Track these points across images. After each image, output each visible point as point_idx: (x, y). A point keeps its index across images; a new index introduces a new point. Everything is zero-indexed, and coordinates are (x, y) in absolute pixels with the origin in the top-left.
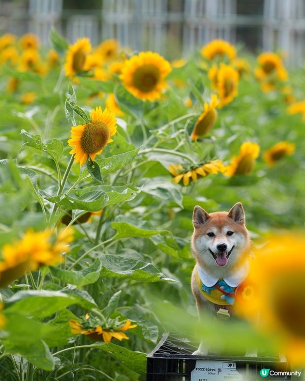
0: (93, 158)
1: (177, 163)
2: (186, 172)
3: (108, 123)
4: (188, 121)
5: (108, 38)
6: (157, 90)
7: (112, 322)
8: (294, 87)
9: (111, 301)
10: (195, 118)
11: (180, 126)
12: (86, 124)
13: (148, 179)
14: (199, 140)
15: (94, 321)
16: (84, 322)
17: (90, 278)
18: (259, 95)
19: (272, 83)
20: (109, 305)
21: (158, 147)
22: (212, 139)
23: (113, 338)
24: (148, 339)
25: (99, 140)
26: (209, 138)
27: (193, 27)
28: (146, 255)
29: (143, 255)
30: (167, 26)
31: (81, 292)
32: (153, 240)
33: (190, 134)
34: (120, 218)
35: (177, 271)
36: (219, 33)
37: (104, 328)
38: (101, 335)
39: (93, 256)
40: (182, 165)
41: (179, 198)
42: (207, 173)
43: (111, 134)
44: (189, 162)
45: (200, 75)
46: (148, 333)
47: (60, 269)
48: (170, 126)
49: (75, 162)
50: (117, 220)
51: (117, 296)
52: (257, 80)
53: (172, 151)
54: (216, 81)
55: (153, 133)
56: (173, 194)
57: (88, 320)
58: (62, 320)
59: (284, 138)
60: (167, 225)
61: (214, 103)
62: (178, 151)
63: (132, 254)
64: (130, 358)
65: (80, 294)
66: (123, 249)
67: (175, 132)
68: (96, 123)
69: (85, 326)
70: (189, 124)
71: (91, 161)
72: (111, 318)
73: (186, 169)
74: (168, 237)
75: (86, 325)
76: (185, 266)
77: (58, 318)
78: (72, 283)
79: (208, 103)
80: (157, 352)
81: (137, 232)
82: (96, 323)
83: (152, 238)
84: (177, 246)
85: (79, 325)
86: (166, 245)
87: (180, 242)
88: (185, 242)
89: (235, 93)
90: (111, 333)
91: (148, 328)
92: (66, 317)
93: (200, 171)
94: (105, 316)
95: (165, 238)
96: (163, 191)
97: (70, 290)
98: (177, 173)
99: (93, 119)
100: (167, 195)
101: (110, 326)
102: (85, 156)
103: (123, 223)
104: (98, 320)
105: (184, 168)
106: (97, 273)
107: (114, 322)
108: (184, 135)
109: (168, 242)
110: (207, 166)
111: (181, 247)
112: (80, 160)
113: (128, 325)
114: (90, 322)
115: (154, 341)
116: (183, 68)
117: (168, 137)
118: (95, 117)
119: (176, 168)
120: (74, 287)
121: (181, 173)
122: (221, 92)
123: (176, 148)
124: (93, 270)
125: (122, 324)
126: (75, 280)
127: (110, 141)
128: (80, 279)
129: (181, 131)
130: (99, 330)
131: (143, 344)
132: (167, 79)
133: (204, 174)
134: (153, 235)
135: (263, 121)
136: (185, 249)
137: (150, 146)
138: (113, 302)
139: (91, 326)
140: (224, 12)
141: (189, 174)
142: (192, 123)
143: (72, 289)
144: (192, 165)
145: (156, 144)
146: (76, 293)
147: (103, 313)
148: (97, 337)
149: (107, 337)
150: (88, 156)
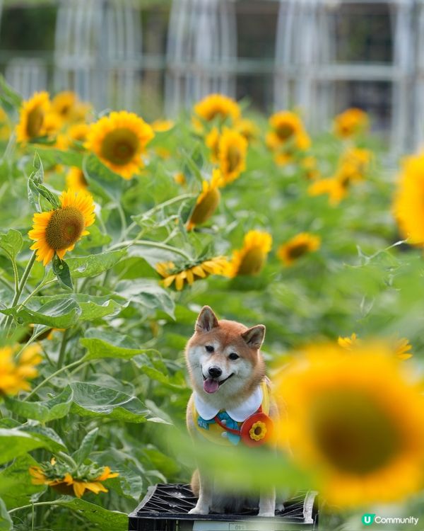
0: (62, 255)
1: (168, 261)
2: (180, 272)
3: (82, 210)
4: (184, 204)
5: (63, 89)
6: (135, 163)
7: (86, 469)
8: (318, 158)
9: (84, 441)
10: (192, 201)
11: (171, 211)
12: (54, 210)
13: (129, 282)
14: (196, 230)
15: (61, 467)
16: (50, 469)
17: (57, 411)
18: (272, 169)
19: (289, 153)
20: (81, 447)
21: (142, 239)
22: (213, 230)
23: (87, 490)
24: (128, 494)
25: (70, 232)
26: (209, 227)
27: (178, 75)
28: (126, 382)
29: (121, 382)
30: (142, 74)
31: (45, 430)
32: (135, 362)
33: (185, 222)
34: (91, 332)
35: (166, 405)
36: (214, 84)
37: (75, 477)
38: (72, 486)
39: (55, 383)
40: (174, 262)
41: (170, 307)
42: (207, 273)
43: (86, 224)
44: (184, 259)
45: (198, 143)
46: (127, 486)
47: (19, 400)
48: (158, 211)
49: (37, 259)
50: (88, 336)
51: (93, 435)
52: (270, 149)
53: (161, 244)
54: (216, 150)
55: (136, 220)
56: (162, 301)
57: (54, 466)
58: (21, 468)
59: (306, 228)
60: (152, 343)
61: (216, 181)
62: (168, 244)
63: (107, 381)
64: (106, 519)
65: (43, 431)
66: (94, 375)
67: (165, 218)
68: (66, 209)
69: (50, 475)
70: (184, 208)
71: (59, 259)
72: (85, 464)
73: (179, 268)
74: (155, 359)
75: (52, 473)
76: (174, 398)
77: (16, 465)
78: (33, 418)
79: (208, 181)
80: (142, 510)
81: (114, 351)
82: (65, 471)
83: (136, 359)
84: (167, 371)
85: (41, 472)
86: (153, 368)
87: (171, 366)
88: (178, 367)
89: (242, 167)
90: (84, 484)
91: (128, 479)
92: (26, 465)
93: (198, 270)
94: (76, 462)
95: (151, 360)
96: (149, 296)
97: (30, 426)
98: (167, 273)
99: (63, 205)
100: (154, 303)
101: (83, 474)
102: (50, 252)
103: (96, 340)
104: (67, 466)
105: (176, 266)
106: (67, 405)
107: (88, 469)
108: (177, 222)
109: (156, 366)
110: (207, 264)
111: (172, 373)
112: (44, 257)
113: (107, 473)
114: (57, 470)
115: (136, 497)
116: (170, 132)
117: (155, 226)
118: (66, 201)
119: (166, 267)
120: (37, 423)
121: (173, 273)
122: (223, 165)
123: (167, 241)
124: (62, 401)
125: (98, 472)
126: (36, 414)
127: (85, 233)
128: (44, 412)
129: (173, 217)
130: (69, 479)
131: (120, 502)
132: (148, 147)
133: (203, 275)
134: (134, 355)
135: (276, 204)
136: (177, 375)
137: (131, 237)
138: (87, 442)
139: (58, 474)
140: (220, 54)
141: (183, 275)
142: (188, 207)
143: (34, 425)
144: (187, 263)
145: (140, 235)
146: (38, 431)
147: (74, 457)
148: (66, 489)
149: (79, 489)
150: (55, 253)
